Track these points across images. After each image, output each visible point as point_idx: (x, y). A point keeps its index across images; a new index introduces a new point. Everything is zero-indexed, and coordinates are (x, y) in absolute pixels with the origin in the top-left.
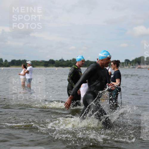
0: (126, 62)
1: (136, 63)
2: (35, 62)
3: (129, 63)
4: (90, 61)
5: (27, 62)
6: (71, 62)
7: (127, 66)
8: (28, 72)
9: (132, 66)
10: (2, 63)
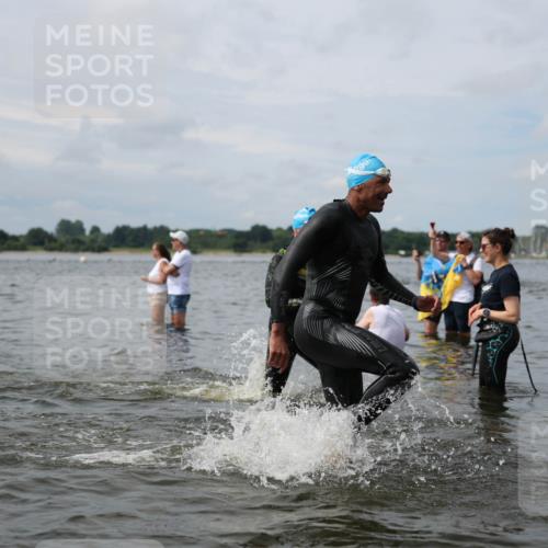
2: (202, 233)
4: (402, 233)
5: (172, 235)
8: (175, 272)
10: (81, 237)
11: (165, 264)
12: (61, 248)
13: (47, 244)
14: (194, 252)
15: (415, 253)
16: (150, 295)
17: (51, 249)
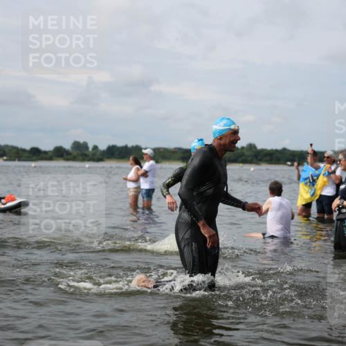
4: (289, 151)
5: (144, 151)
6: (244, 151)
8: (145, 174)
10: (86, 152)
11: (138, 170)
12: (74, 159)
13: (65, 156)
14: (157, 162)
15: (296, 164)
16: (129, 189)
17: (68, 160)
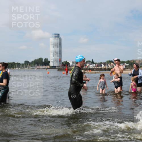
0: (26, 63)
1: (35, 64)
3: (29, 64)
7: (27, 67)
9: (32, 67)
